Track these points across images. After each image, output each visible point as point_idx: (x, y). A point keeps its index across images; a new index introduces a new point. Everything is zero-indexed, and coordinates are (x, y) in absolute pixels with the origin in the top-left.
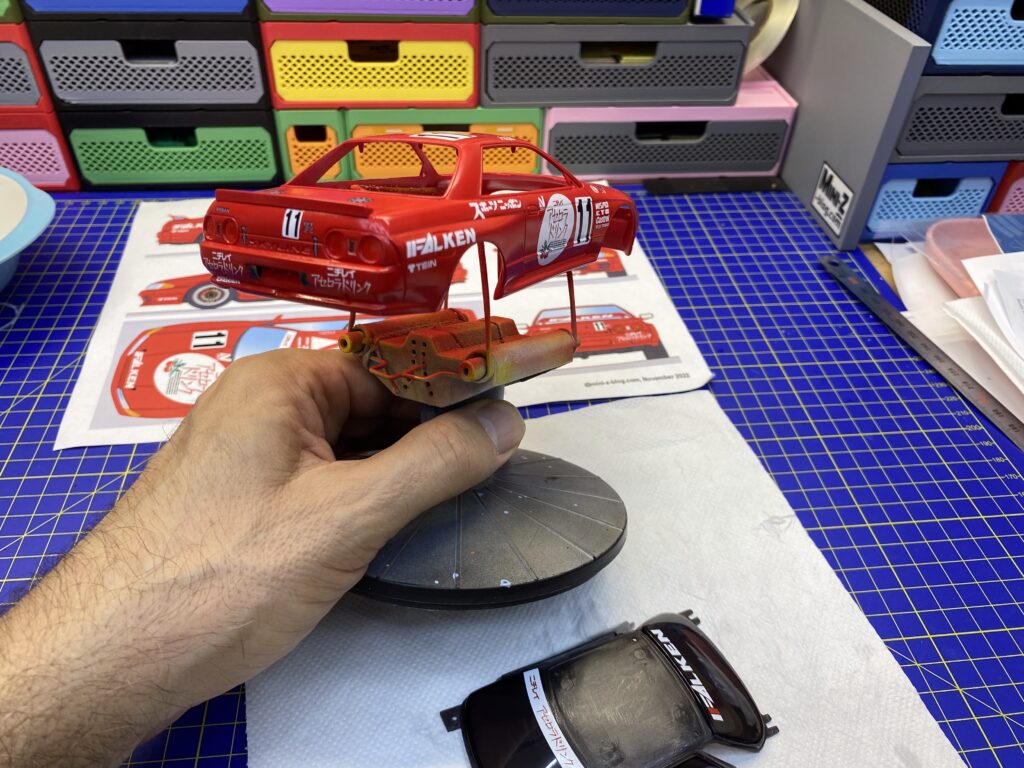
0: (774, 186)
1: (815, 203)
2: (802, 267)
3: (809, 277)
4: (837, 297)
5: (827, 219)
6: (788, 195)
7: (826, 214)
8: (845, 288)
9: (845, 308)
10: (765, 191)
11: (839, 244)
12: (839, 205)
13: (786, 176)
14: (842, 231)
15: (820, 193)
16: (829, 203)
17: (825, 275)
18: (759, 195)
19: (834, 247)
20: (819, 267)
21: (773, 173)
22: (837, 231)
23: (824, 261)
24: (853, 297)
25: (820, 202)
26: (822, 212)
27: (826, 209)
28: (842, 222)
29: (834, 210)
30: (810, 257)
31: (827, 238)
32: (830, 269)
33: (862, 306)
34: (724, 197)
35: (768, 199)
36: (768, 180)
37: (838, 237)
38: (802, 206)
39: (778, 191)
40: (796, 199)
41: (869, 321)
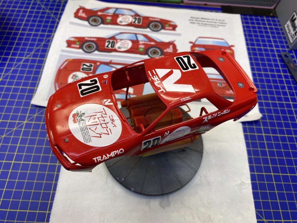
0: (271, 14)
1: (286, 26)
2: (274, 56)
3: (275, 61)
4: (284, 71)
5: (289, 35)
6: (276, 19)
7: (289, 33)
8: (288, 68)
9: (286, 77)
10: (267, 16)
11: (291, 47)
12: (295, 31)
13: (277, 10)
14: (293, 43)
15: (289, 23)
16: (291, 29)
17: (282, 61)
18: (265, 18)
19: (288, 47)
20: (280, 56)
21: (272, 8)
22: (291, 42)
23: (283, 54)
24: (290, 72)
25: (288, 26)
26: (288, 31)
27: (290, 31)
28: (294, 39)
29: (293, 32)
30: (278, 51)
31: (286, 42)
32: (284, 58)
33: (292, 77)
34: (251, 17)
35: (268, 21)
36: (270, 11)
37: (291, 44)
38: (280, 25)
39: (272, 17)
40: (279, 21)
41: (293, 84)
